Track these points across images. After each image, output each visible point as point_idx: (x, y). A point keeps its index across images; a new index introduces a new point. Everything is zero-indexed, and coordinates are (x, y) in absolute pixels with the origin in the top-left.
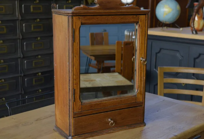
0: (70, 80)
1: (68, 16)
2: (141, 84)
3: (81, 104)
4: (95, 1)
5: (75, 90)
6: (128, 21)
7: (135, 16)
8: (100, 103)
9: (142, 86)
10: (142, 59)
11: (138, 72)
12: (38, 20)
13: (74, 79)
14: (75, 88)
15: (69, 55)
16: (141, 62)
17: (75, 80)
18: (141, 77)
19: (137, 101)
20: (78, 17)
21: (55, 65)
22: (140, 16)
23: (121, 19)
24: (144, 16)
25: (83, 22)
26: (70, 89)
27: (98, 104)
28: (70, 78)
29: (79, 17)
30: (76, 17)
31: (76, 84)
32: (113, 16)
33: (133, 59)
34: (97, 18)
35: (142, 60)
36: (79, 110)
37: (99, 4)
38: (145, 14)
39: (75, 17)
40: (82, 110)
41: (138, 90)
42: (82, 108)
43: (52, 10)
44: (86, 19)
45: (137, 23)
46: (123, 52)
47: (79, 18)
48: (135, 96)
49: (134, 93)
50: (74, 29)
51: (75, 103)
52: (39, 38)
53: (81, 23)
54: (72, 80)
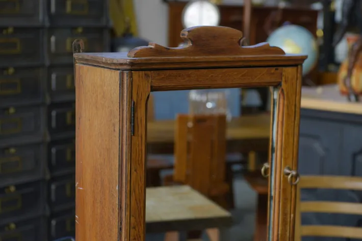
0: (121, 229)
1: (119, 71)
2: (286, 231)
4: (183, 35)
6: (257, 81)
7: (273, 70)
9: (288, 235)
10: (288, 171)
11: (279, 202)
12: (11, 71)
13: (132, 226)
15: (121, 166)
16: (285, 180)
17: (134, 228)
18: (285, 214)
20: (143, 72)
21: (79, 188)
22: (284, 68)
23: (242, 76)
24: (294, 69)
25: (156, 84)
28: (121, 223)
29: (146, 72)
30: (141, 73)
31: (135, 239)
32: (225, 70)
33: (263, 170)
34: (189, 76)
35: (288, 174)
37: (193, 42)
38: (296, 65)
39: (138, 72)
43: (75, 55)
44: (163, 78)
45: (277, 85)
47: (145, 75)
50: (134, 102)
52: (12, 111)
53: (151, 87)
54: (127, 230)
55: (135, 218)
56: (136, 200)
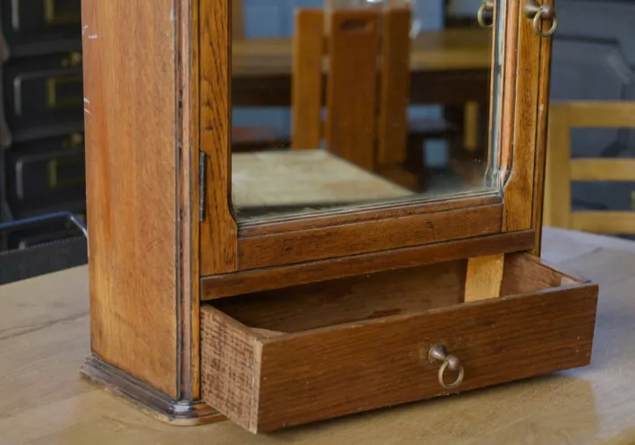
0: (180, 105)
2: (528, 140)
3: (239, 236)
5: (206, 156)
8: (329, 234)
9: (533, 148)
10: (531, 8)
11: (514, 76)
14: (209, 147)
16: (527, 27)
17: (209, 104)
18: (526, 103)
19: (504, 229)
21: (89, 35)
26: (180, 150)
27: (320, 237)
28: (181, 92)
31: (210, 128)
33: (480, 12)
35: (532, 15)
36: (229, 262)
40: (243, 267)
41: (509, 168)
42: (241, 254)
46: (327, 63)
48: (497, 200)
49: (489, 185)
51: (206, 227)
54: (194, 107)
55: (210, 83)
56: (211, 44)
